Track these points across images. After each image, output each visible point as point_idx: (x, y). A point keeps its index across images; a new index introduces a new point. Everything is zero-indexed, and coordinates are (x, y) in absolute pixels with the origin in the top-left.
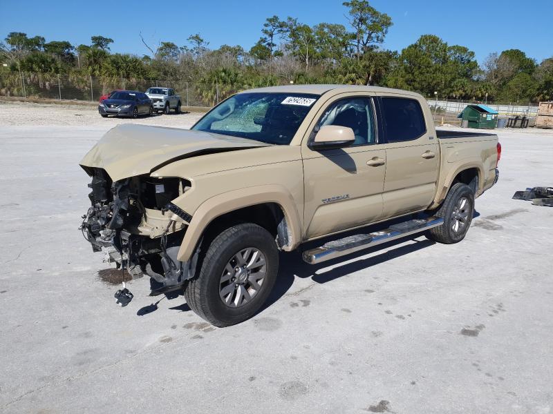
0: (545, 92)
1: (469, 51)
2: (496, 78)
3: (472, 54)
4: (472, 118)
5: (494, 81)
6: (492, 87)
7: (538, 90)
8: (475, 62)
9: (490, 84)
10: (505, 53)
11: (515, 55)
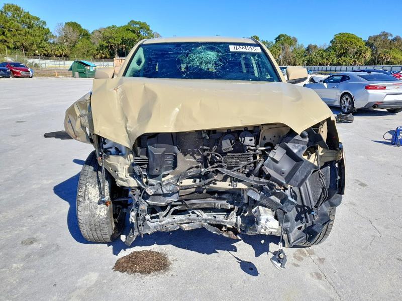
0: (101, 52)
1: (41, 20)
2: (67, 41)
3: (44, 23)
4: (80, 70)
5: (66, 44)
6: (66, 48)
7: (97, 50)
8: (48, 29)
9: (64, 46)
10: (68, 24)
11: (75, 26)
